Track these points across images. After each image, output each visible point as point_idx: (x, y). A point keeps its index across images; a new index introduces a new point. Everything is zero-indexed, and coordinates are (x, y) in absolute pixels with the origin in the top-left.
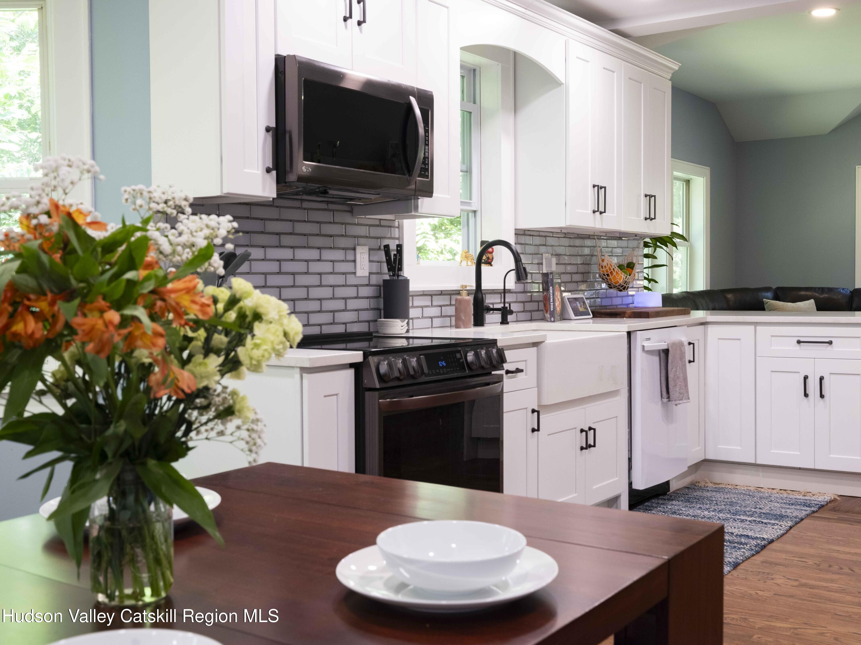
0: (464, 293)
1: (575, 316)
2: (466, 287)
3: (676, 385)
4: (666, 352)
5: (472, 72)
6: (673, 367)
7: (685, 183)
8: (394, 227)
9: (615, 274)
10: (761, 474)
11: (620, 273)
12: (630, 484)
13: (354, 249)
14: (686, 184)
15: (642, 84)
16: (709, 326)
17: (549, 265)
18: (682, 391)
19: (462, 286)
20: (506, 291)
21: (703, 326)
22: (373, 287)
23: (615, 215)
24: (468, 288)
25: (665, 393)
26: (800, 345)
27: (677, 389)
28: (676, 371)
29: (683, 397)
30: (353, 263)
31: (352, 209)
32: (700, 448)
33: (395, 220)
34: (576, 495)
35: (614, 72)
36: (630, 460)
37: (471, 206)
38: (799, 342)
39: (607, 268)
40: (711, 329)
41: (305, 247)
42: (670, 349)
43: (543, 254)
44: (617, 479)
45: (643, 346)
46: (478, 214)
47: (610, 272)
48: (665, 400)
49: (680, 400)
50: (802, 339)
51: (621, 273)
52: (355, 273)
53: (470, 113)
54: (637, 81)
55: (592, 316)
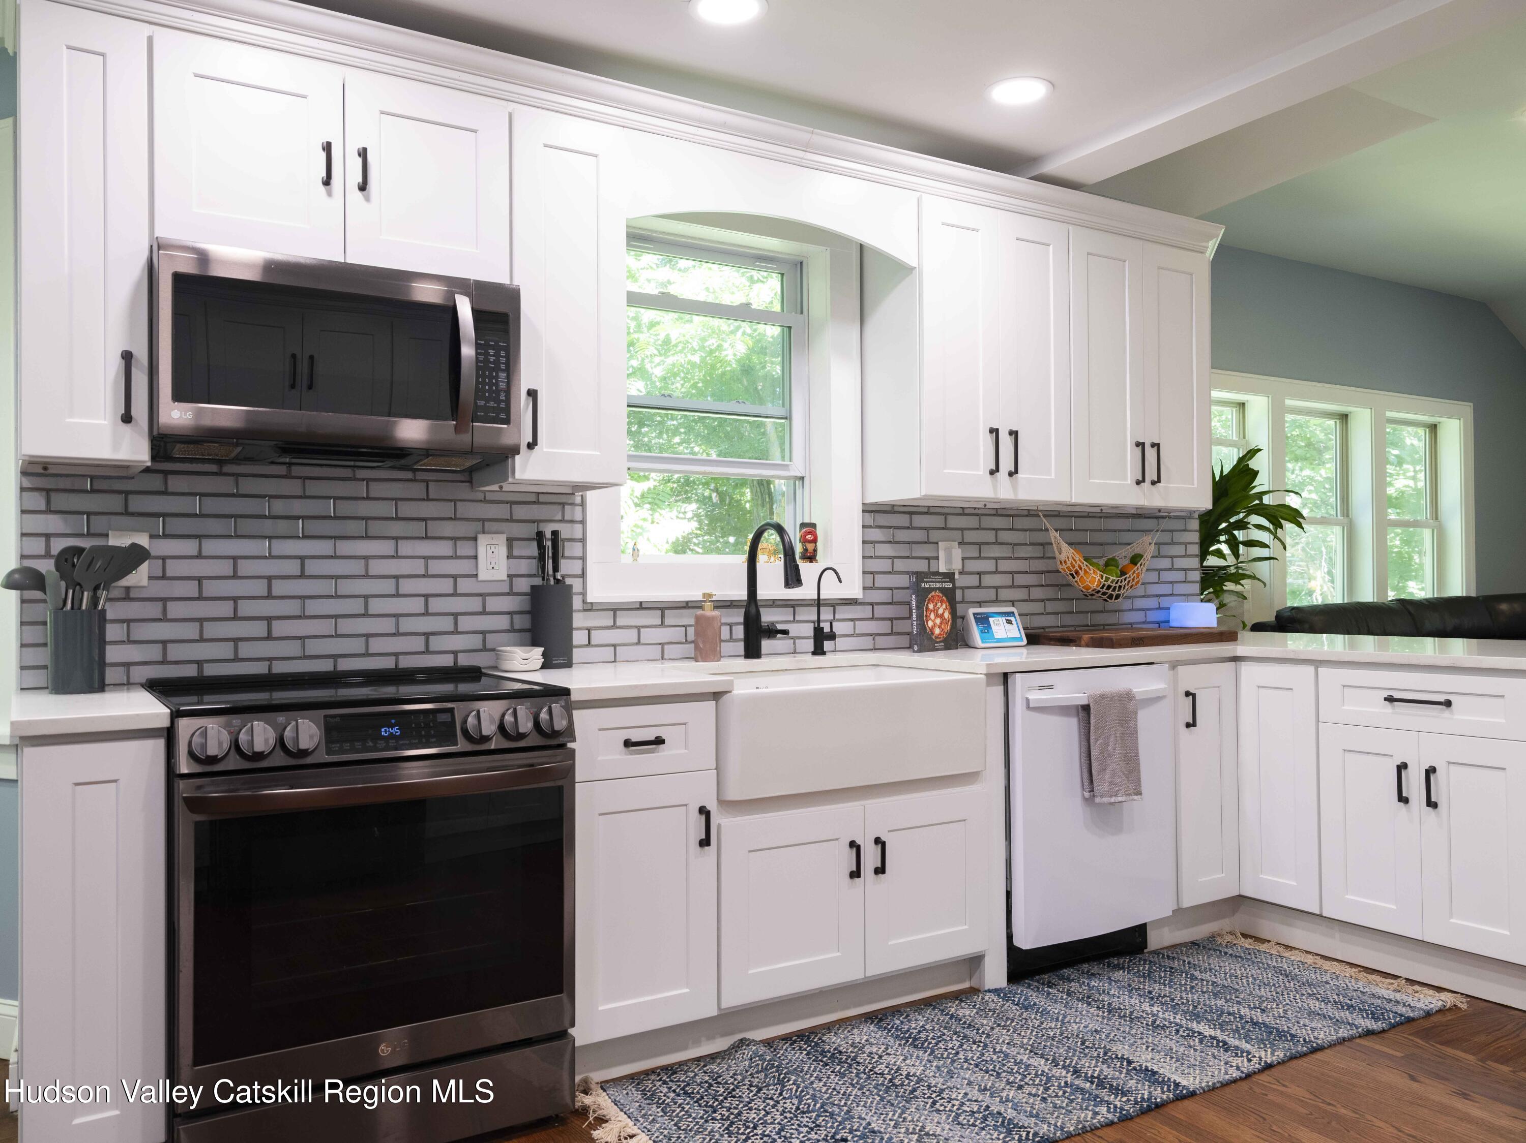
0: (708, 606)
1: (983, 642)
2: (710, 595)
3: (1105, 770)
4: (1086, 708)
5: (799, 266)
6: (1100, 737)
7: (1427, 430)
8: (573, 504)
9: (1082, 573)
10: (1337, 935)
11: (1092, 572)
12: (1010, 938)
13: (475, 539)
14: (1430, 433)
15: (1127, 263)
16: (1243, 663)
17: (949, 560)
18: (1117, 780)
19: (704, 595)
20: (821, 602)
21: (1234, 663)
22: (520, 597)
23: (1053, 477)
24: (714, 598)
25: (1086, 783)
26: (1394, 706)
27: (1107, 777)
28: (1106, 744)
29: (1119, 790)
30: (474, 560)
31: (472, 478)
32: (1223, 875)
33: (573, 494)
34: (839, 954)
35: (1049, 245)
36: (1009, 894)
37: (789, 470)
38: (1390, 699)
39: (1069, 564)
40: (1246, 669)
41: (362, 537)
42: (1091, 706)
43: (940, 543)
44: (966, 927)
45: (1028, 700)
46: (806, 481)
47: (1074, 570)
48: (1087, 794)
49: (1111, 796)
50: (1396, 695)
51: (1094, 572)
52: (477, 575)
53: (790, 328)
54: (1107, 257)
55: (1025, 642)
